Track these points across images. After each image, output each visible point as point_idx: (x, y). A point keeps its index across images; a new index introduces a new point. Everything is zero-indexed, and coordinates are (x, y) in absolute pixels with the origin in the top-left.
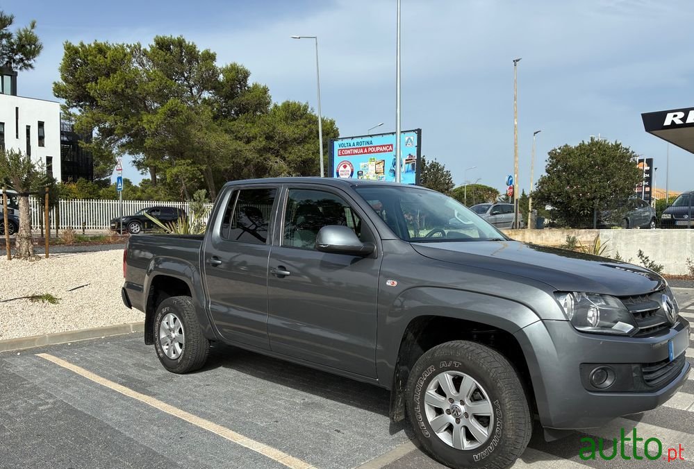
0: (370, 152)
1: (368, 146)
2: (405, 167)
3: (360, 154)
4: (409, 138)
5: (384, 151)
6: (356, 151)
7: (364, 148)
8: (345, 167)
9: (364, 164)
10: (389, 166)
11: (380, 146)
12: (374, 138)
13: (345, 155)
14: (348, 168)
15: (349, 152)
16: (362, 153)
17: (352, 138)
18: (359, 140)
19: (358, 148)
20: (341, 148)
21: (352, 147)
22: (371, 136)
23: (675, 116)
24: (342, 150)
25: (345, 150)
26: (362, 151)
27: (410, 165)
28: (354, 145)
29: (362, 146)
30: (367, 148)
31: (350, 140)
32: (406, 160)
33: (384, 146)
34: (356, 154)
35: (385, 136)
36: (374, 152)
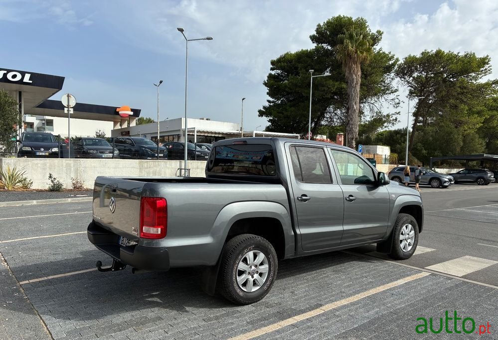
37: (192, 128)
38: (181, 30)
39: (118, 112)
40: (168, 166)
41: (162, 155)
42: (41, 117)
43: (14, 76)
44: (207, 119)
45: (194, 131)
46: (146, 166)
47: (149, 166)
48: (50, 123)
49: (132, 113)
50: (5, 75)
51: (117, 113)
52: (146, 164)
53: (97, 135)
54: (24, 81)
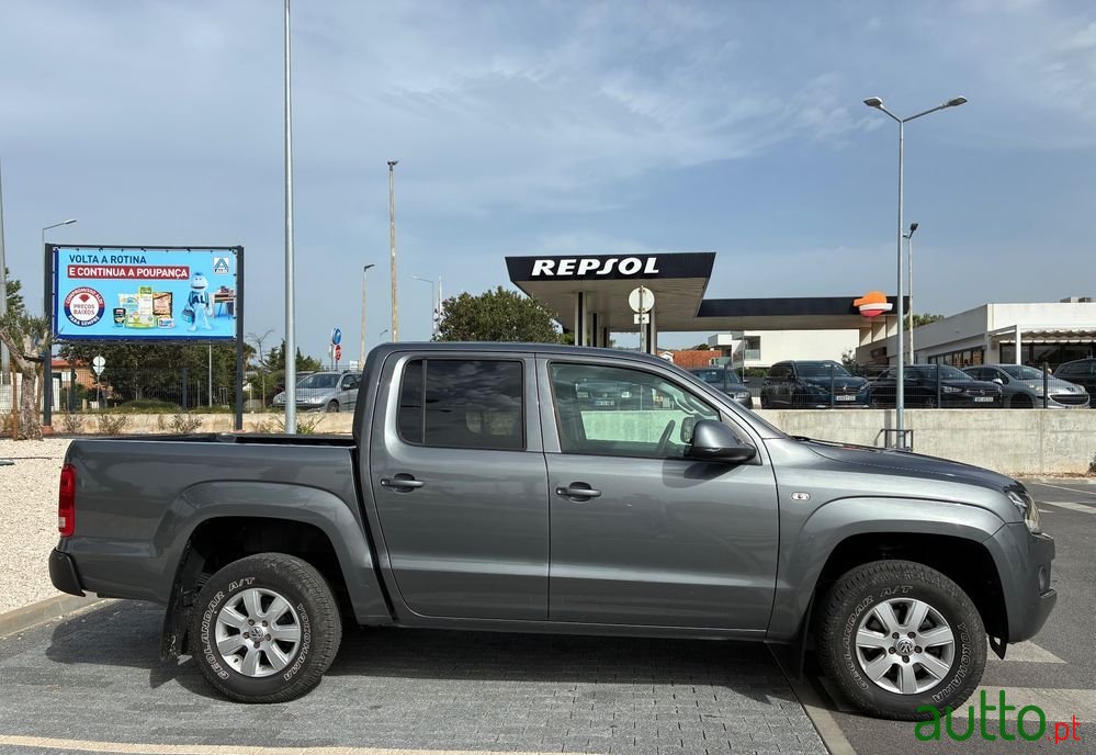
0: (142, 277)
1: (136, 264)
2: (214, 307)
3: (119, 277)
4: (221, 261)
5: (171, 277)
6: (108, 272)
7: (127, 269)
8: (85, 298)
9: (127, 296)
10: (181, 302)
11: (162, 268)
12: (149, 252)
13: (84, 277)
14: (92, 301)
15: (92, 272)
16: (123, 277)
17: (101, 248)
18: (117, 253)
19: (116, 267)
20: (75, 263)
21: (100, 264)
22: (142, 248)
23: (545, 265)
24: (77, 267)
25: (83, 267)
26: (123, 272)
27: (224, 305)
28: (104, 259)
29: (124, 264)
30: (135, 269)
31: (97, 250)
32: (216, 296)
33: (172, 268)
34: (109, 277)
35: (170, 252)
36: (149, 277)
37: (1011, 328)
38: (876, 104)
39: (857, 308)
40: (853, 423)
41: (853, 398)
42: (738, 334)
43: (630, 266)
44: (1082, 300)
45: (1013, 336)
46: (796, 424)
47: (803, 425)
48: (754, 343)
49: (889, 307)
50: (616, 266)
51: (856, 311)
52: (796, 419)
53: (844, 362)
54: (646, 271)
